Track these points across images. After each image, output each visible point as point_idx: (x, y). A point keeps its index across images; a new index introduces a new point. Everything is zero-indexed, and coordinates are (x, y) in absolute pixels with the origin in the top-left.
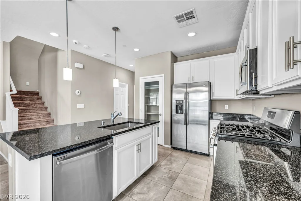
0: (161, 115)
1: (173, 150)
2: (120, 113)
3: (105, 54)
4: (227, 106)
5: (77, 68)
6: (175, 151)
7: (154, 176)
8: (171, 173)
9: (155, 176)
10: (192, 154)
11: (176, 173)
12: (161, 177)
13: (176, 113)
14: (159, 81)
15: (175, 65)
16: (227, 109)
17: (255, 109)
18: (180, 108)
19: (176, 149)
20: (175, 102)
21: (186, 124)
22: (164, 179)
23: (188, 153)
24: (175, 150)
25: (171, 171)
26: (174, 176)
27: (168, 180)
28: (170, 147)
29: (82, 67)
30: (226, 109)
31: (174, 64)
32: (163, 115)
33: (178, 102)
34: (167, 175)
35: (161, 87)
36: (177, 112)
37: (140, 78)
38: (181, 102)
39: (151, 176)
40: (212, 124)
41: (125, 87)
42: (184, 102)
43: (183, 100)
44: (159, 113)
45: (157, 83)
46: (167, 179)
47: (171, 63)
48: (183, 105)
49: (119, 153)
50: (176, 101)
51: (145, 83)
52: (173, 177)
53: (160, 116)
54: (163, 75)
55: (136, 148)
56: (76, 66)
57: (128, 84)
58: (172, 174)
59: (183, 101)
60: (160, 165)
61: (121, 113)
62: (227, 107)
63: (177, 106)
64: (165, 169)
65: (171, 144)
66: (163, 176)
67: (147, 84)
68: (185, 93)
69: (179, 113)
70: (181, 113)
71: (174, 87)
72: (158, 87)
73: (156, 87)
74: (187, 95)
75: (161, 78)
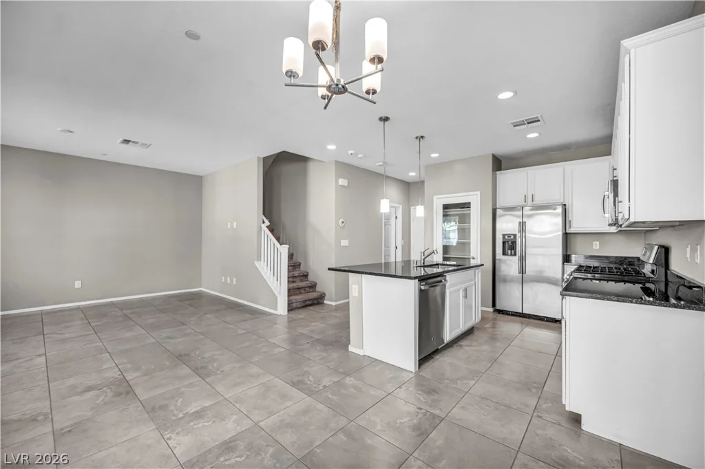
0: (475, 259)
1: (498, 315)
4: (598, 243)
5: (341, 186)
10: (533, 320)
13: (503, 254)
15: (497, 176)
16: (598, 248)
18: (510, 246)
19: (503, 314)
20: (501, 237)
21: (522, 271)
28: (491, 310)
29: (346, 185)
30: (594, 248)
31: (497, 172)
32: (479, 258)
33: (506, 237)
35: (475, 212)
36: (504, 253)
37: (435, 197)
38: (512, 237)
42: (517, 236)
43: (517, 232)
44: (470, 255)
45: (466, 206)
47: (493, 171)
48: (515, 242)
49: (450, 293)
50: (504, 235)
51: (444, 205)
53: (471, 260)
54: (478, 193)
55: (461, 293)
56: (340, 184)
57: (401, 206)
59: (515, 236)
62: (596, 245)
63: (504, 243)
65: (494, 305)
67: (446, 207)
68: (520, 222)
69: (507, 255)
70: (511, 255)
71: (499, 212)
72: (468, 212)
73: (465, 211)
74: (522, 225)
75: (474, 198)
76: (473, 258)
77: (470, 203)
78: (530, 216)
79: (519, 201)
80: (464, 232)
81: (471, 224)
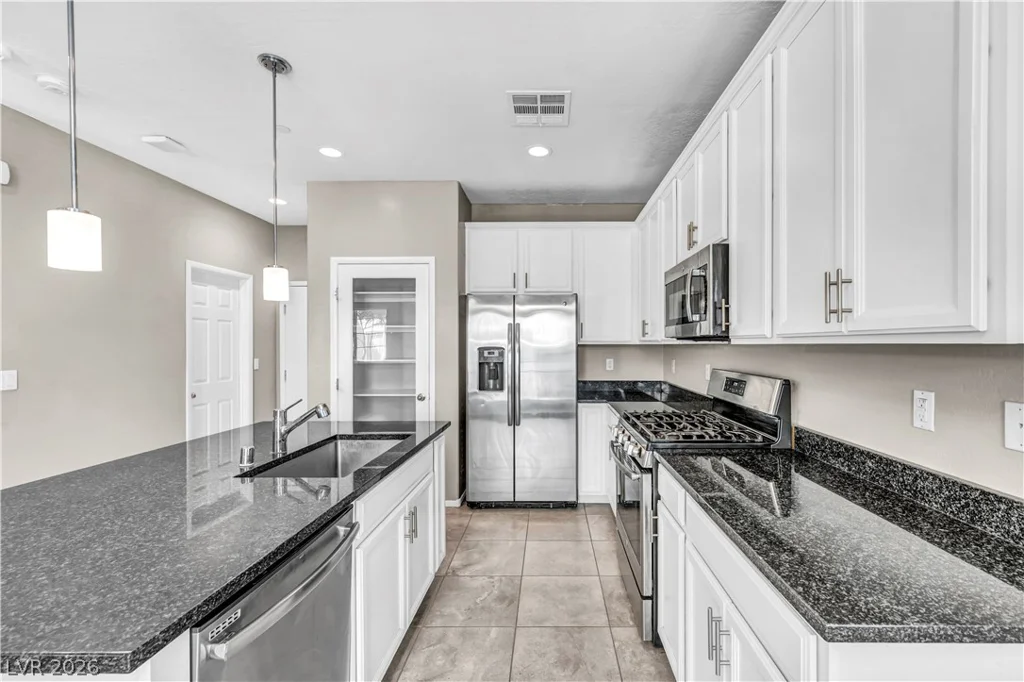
0: (424, 399)
1: (470, 513)
2: (321, 407)
3: (162, 139)
4: (612, 360)
6: (477, 513)
7: (447, 611)
8: (497, 584)
9: (451, 609)
10: (532, 513)
11: (511, 579)
12: (472, 606)
13: (480, 389)
14: (414, 280)
15: (467, 230)
16: (612, 369)
17: (674, 368)
18: (492, 371)
19: (480, 508)
20: (477, 352)
21: (514, 420)
22: (483, 608)
23: (519, 513)
24: (478, 510)
25: (492, 577)
26: (509, 591)
27: (498, 607)
28: (457, 503)
29: (4, 179)
30: (608, 369)
31: (466, 224)
32: (433, 396)
33: (486, 354)
34: (486, 593)
35: (425, 301)
36: (482, 387)
37: (334, 260)
38: (496, 353)
39: (438, 613)
40: (584, 413)
41: (239, 288)
42: (506, 352)
43: (504, 345)
44: (414, 391)
45: (408, 284)
46: (493, 605)
47: (460, 221)
48: (502, 363)
49: (367, 557)
50: (481, 350)
51: (354, 280)
52: (508, 595)
53: (418, 401)
54: (431, 259)
55: (402, 527)
57: (250, 276)
58: (499, 587)
59: (501, 351)
60: (450, 571)
61: (325, 406)
62: (610, 363)
63: (481, 365)
64: (471, 577)
65: (462, 493)
66: (478, 601)
67: (361, 285)
68: (510, 325)
69: (488, 389)
70: (495, 389)
71: (472, 304)
72: (412, 300)
73: (401, 297)
74: (514, 332)
75: (423, 270)
76: (422, 399)
77: (413, 280)
78: (526, 314)
79: (504, 285)
80: (399, 341)
81: (417, 326)
